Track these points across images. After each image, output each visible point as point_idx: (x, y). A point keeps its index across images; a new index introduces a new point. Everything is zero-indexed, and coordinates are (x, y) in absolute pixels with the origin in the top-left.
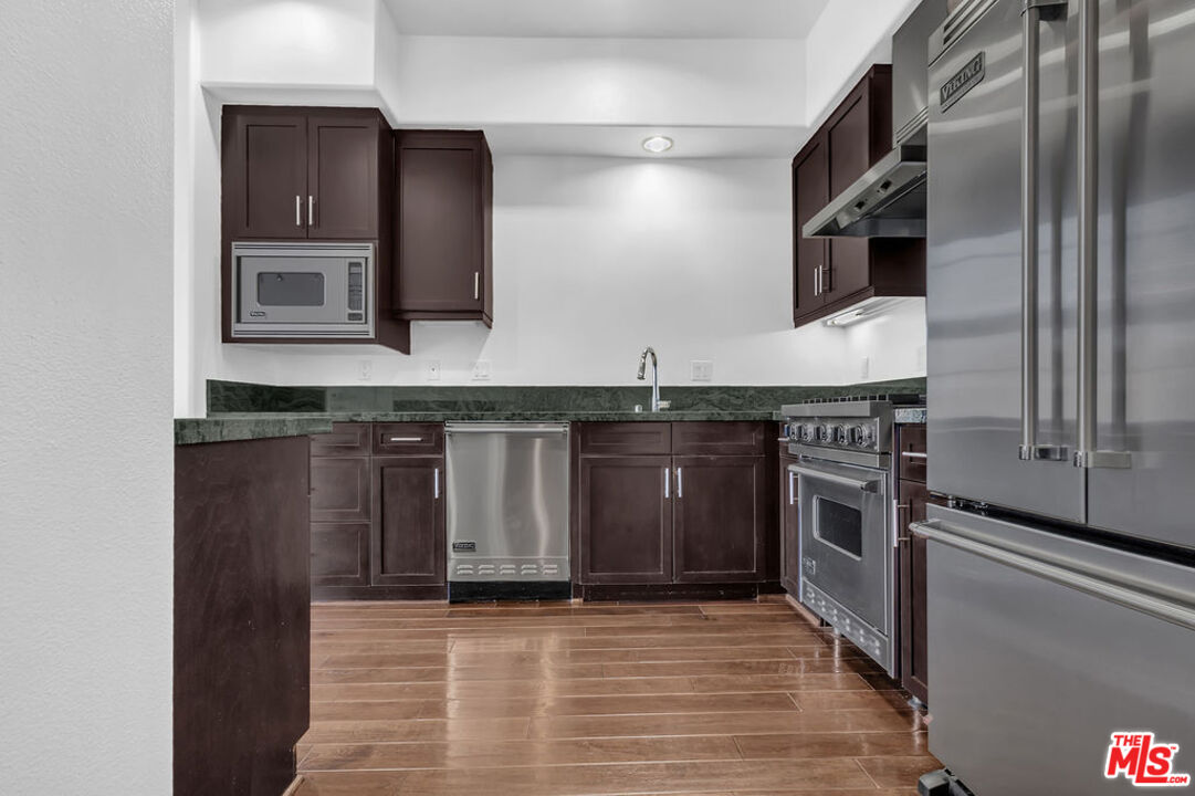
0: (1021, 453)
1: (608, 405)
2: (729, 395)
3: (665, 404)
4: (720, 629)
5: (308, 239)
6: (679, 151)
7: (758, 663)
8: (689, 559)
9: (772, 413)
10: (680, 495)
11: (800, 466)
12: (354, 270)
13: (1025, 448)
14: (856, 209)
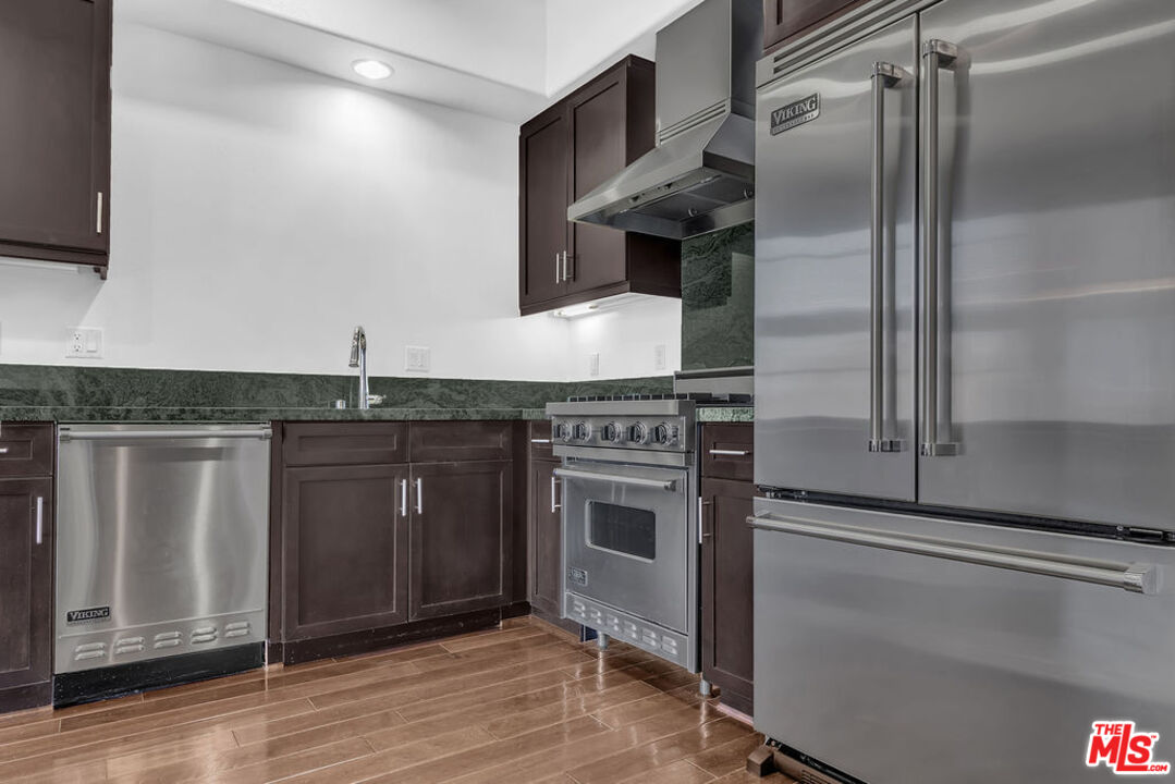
0: (870, 446)
1: (296, 399)
2: (451, 389)
3: (377, 399)
4: (481, 666)
6: (400, 85)
7: (543, 692)
8: (428, 590)
9: (521, 412)
10: (420, 512)
11: (567, 469)
13: (874, 443)
14: (631, 201)
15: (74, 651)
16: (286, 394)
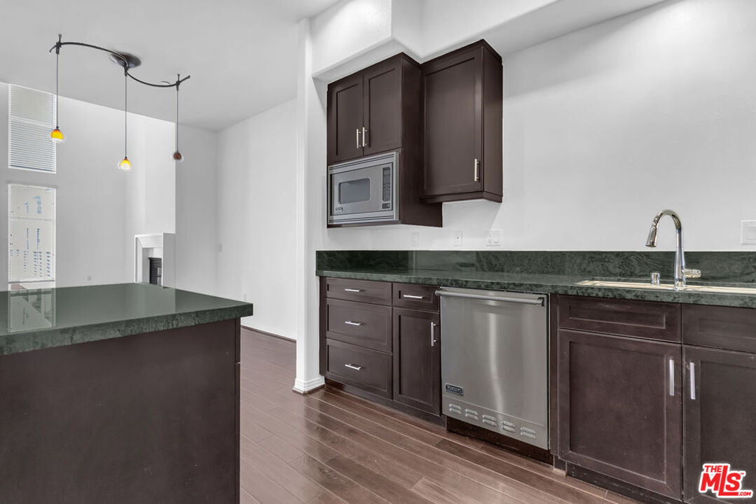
3: (694, 272)
5: (364, 156)
10: (693, 397)
12: (387, 172)
15: (452, 408)
16: (611, 267)
